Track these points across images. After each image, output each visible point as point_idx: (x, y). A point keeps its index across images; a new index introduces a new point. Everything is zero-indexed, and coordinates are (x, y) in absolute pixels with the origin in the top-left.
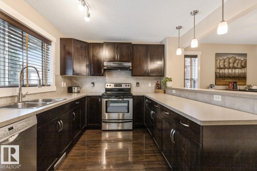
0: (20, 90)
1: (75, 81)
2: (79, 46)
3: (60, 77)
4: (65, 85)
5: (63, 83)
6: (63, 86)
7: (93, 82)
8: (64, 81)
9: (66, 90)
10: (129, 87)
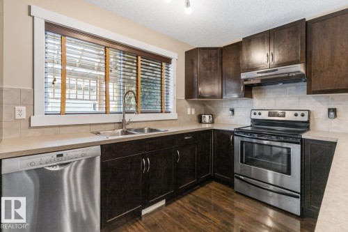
0: (124, 117)
1: (208, 106)
2: (206, 56)
3: (185, 103)
4: (193, 113)
5: (189, 110)
6: (189, 113)
7: (232, 107)
8: (192, 107)
9: (196, 118)
10: (305, 119)
